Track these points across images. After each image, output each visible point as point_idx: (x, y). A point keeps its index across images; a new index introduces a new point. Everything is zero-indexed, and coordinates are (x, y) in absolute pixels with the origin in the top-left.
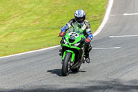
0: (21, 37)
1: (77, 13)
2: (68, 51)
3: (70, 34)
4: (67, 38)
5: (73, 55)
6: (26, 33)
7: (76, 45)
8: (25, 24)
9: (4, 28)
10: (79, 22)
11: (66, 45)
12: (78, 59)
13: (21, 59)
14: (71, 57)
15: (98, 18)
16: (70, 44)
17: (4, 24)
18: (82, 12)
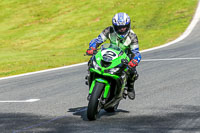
0: (74, 41)
1: (116, 18)
2: (100, 80)
3: (104, 52)
4: (99, 59)
5: (108, 87)
6: (81, 35)
7: (112, 72)
8: (80, 23)
9: (50, 28)
10: (120, 33)
11: (96, 70)
12: (114, 94)
13: (74, 73)
14: (103, 89)
15: (186, 14)
16: (103, 69)
17: (50, 23)
18: (125, 16)
